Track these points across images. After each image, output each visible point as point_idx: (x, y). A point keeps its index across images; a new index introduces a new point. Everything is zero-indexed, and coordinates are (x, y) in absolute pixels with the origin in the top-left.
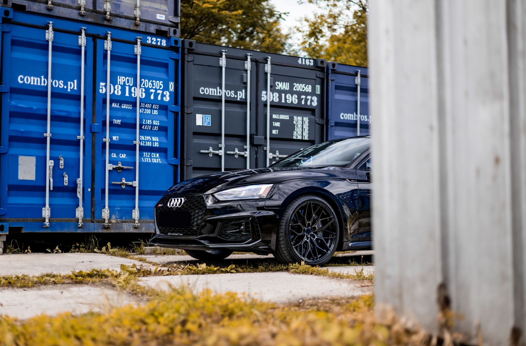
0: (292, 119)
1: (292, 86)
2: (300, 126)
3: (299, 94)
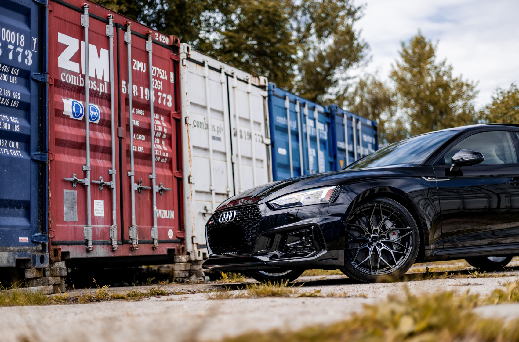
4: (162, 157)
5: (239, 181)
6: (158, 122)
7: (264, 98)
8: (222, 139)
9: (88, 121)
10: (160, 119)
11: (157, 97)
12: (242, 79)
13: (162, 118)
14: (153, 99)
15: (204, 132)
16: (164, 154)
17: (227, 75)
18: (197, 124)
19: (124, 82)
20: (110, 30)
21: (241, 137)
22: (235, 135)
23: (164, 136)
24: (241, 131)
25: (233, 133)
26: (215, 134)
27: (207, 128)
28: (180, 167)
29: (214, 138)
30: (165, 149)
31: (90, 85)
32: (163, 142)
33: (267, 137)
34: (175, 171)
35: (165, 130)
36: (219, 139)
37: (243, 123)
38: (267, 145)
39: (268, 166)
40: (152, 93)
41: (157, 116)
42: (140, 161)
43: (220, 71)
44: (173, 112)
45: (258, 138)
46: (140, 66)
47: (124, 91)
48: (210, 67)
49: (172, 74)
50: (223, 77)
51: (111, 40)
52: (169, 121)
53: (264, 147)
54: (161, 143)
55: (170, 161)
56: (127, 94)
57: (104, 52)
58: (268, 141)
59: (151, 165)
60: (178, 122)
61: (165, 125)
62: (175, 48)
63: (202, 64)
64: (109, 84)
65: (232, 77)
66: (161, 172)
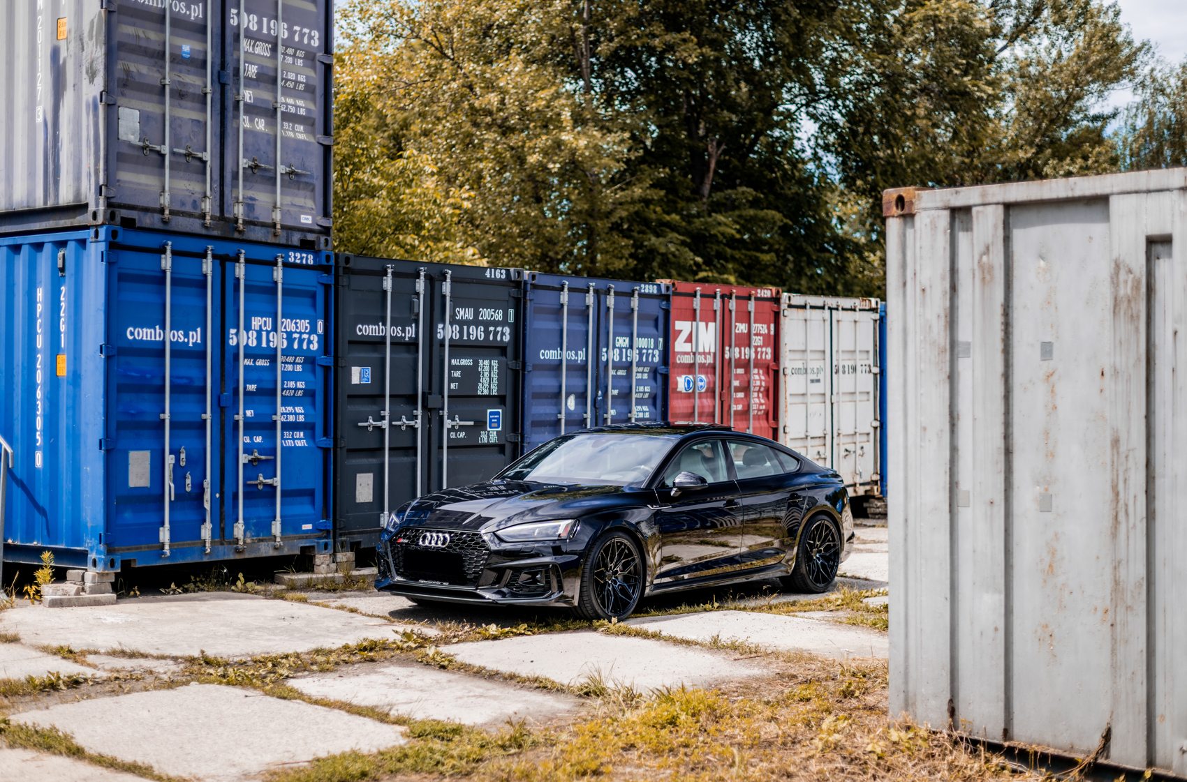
0: (476, 364)
1: (476, 313)
2: (487, 374)
3: (487, 324)
4: (759, 410)
5: (839, 421)
6: (757, 377)
7: (875, 321)
8: (822, 381)
9: (697, 391)
10: (759, 374)
11: (756, 353)
12: (849, 307)
13: (761, 372)
14: (753, 356)
15: (802, 378)
16: (761, 407)
17: (831, 309)
18: (796, 371)
19: (727, 348)
20: (717, 304)
21: (844, 372)
22: (837, 372)
23: (762, 389)
24: (844, 367)
25: (834, 371)
26: (814, 377)
27: (806, 372)
28: (776, 418)
29: (812, 381)
30: (763, 401)
31: (700, 359)
32: (761, 395)
33: (875, 365)
34: (771, 421)
35: (763, 384)
36: (818, 381)
37: (847, 356)
38: (875, 375)
39: (875, 398)
40: (753, 350)
41: (756, 371)
42: (738, 418)
43: (823, 308)
44: (772, 364)
45: (864, 368)
46: (742, 328)
47: (727, 356)
48: (812, 307)
49: (772, 326)
50: (827, 312)
51: (718, 314)
52: (767, 373)
53: (871, 376)
54: (758, 397)
55: (767, 414)
56: (730, 359)
57: (712, 325)
58: (876, 370)
59: (749, 420)
60: (776, 373)
61: (763, 378)
62: (776, 300)
63: (804, 307)
64: (715, 354)
65: (837, 309)
66: (757, 423)
